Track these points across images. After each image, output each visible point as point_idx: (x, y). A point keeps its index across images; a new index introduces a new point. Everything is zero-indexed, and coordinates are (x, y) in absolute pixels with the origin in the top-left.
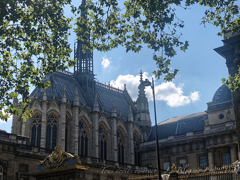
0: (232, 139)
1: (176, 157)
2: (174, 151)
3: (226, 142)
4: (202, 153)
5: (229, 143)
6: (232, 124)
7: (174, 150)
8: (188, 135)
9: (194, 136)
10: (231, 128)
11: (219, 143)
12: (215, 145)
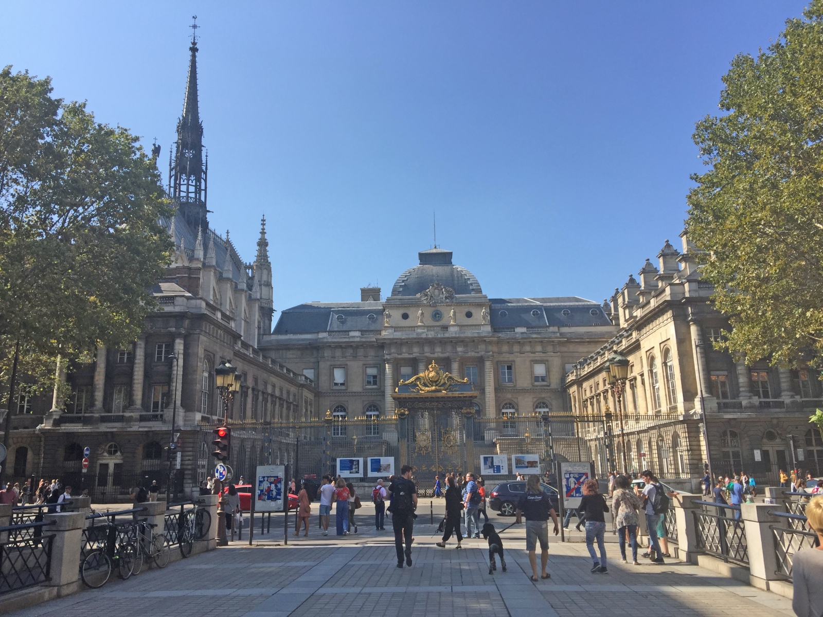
0: (423, 350)
1: (329, 363)
2: (326, 355)
3: (415, 353)
4: (371, 362)
5: (418, 354)
6: (426, 330)
7: (327, 353)
8: (352, 334)
9: (362, 338)
10: (424, 336)
11: (404, 353)
12: (398, 354)
